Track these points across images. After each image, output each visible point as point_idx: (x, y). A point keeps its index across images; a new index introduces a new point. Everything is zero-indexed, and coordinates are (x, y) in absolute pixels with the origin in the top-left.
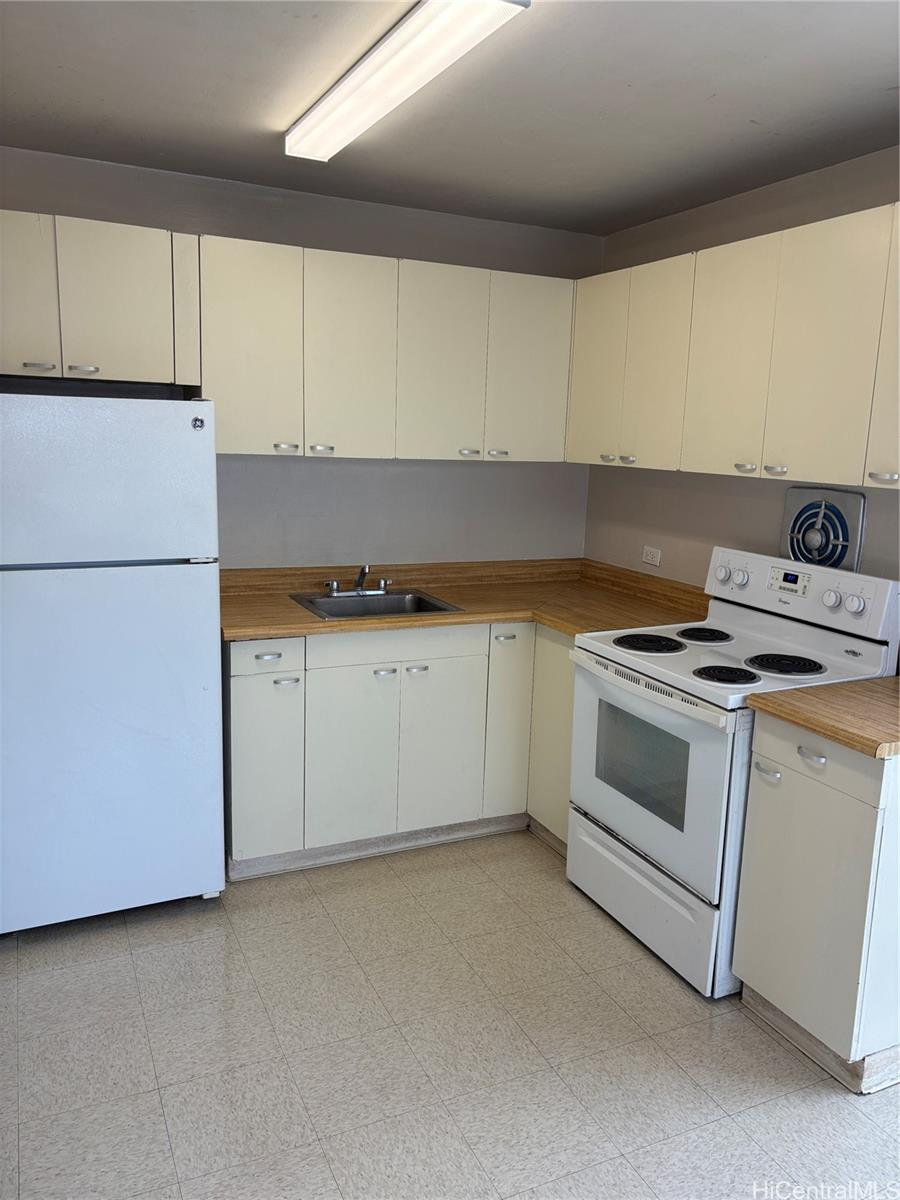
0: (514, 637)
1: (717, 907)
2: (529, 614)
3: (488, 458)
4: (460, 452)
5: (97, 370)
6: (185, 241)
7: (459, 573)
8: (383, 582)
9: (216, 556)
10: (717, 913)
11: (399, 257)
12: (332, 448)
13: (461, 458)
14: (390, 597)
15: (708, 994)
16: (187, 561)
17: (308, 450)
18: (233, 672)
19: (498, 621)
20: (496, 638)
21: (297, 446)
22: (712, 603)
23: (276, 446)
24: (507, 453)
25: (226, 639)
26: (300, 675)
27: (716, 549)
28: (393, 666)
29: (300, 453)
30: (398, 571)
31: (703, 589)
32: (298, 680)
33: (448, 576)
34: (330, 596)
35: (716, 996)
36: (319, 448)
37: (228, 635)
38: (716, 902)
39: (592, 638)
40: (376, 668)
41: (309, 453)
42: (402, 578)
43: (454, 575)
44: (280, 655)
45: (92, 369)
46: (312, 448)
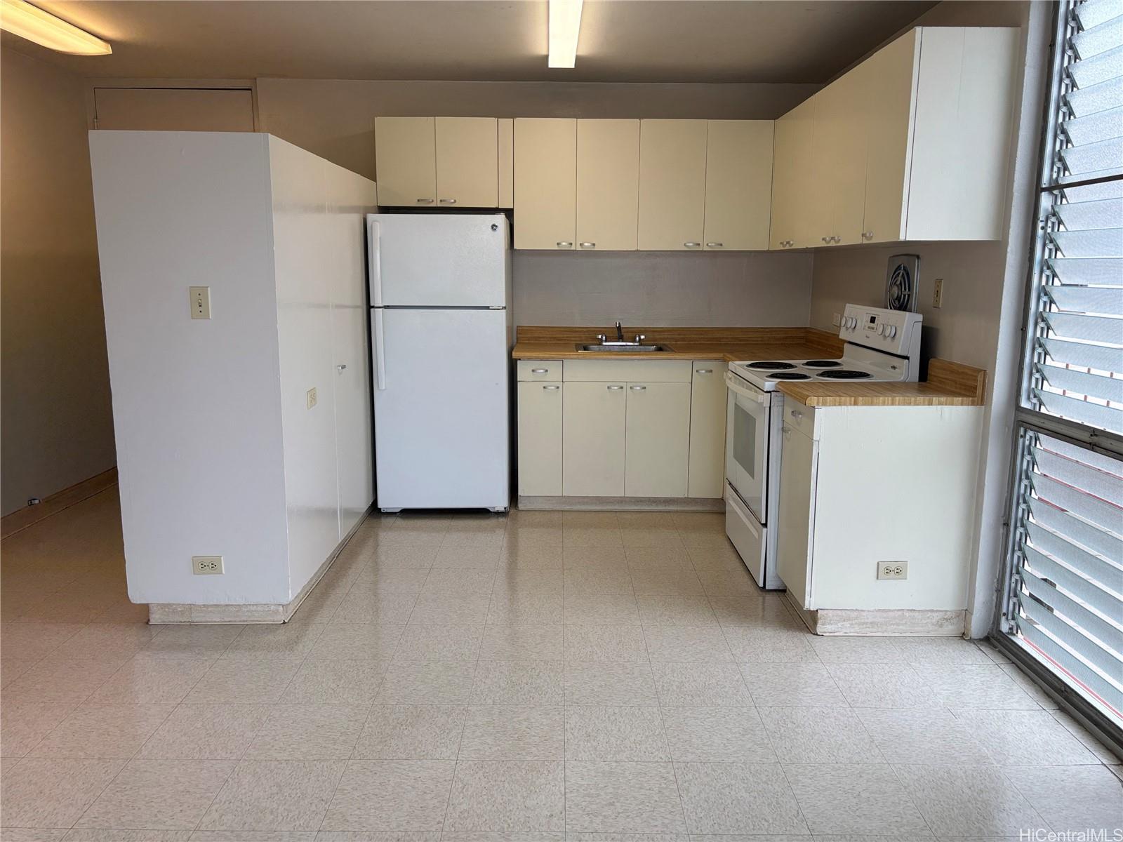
0: (711, 371)
1: (765, 525)
2: (721, 355)
3: (706, 249)
4: (685, 245)
5: (455, 201)
6: (506, 123)
7: (702, 334)
8: (637, 338)
9: (504, 306)
10: (765, 530)
11: (640, 117)
12: (594, 245)
13: (686, 249)
14: (641, 347)
15: (761, 585)
16: (487, 308)
17: (578, 245)
18: (520, 377)
19: (699, 360)
20: (697, 371)
21: (571, 244)
22: (846, 346)
23: (558, 244)
24: (721, 245)
25: (513, 357)
26: (560, 385)
27: (848, 305)
28: (621, 384)
29: (573, 248)
30: (654, 331)
31: (838, 335)
32: (558, 388)
33: (693, 336)
34: (600, 344)
35: (767, 588)
36: (586, 244)
37: (515, 355)
38: (763, 522)
39: (739, 365)
40: (609, 384)
41: (579, 248)
42: (658, 337)
43: (696, 336)
44: (547, 371)
45: (453, 201)
46: (581, 244)
